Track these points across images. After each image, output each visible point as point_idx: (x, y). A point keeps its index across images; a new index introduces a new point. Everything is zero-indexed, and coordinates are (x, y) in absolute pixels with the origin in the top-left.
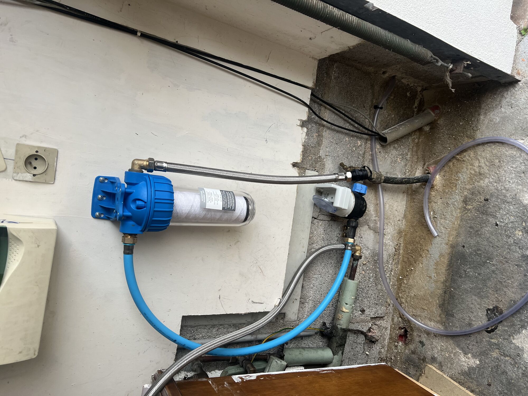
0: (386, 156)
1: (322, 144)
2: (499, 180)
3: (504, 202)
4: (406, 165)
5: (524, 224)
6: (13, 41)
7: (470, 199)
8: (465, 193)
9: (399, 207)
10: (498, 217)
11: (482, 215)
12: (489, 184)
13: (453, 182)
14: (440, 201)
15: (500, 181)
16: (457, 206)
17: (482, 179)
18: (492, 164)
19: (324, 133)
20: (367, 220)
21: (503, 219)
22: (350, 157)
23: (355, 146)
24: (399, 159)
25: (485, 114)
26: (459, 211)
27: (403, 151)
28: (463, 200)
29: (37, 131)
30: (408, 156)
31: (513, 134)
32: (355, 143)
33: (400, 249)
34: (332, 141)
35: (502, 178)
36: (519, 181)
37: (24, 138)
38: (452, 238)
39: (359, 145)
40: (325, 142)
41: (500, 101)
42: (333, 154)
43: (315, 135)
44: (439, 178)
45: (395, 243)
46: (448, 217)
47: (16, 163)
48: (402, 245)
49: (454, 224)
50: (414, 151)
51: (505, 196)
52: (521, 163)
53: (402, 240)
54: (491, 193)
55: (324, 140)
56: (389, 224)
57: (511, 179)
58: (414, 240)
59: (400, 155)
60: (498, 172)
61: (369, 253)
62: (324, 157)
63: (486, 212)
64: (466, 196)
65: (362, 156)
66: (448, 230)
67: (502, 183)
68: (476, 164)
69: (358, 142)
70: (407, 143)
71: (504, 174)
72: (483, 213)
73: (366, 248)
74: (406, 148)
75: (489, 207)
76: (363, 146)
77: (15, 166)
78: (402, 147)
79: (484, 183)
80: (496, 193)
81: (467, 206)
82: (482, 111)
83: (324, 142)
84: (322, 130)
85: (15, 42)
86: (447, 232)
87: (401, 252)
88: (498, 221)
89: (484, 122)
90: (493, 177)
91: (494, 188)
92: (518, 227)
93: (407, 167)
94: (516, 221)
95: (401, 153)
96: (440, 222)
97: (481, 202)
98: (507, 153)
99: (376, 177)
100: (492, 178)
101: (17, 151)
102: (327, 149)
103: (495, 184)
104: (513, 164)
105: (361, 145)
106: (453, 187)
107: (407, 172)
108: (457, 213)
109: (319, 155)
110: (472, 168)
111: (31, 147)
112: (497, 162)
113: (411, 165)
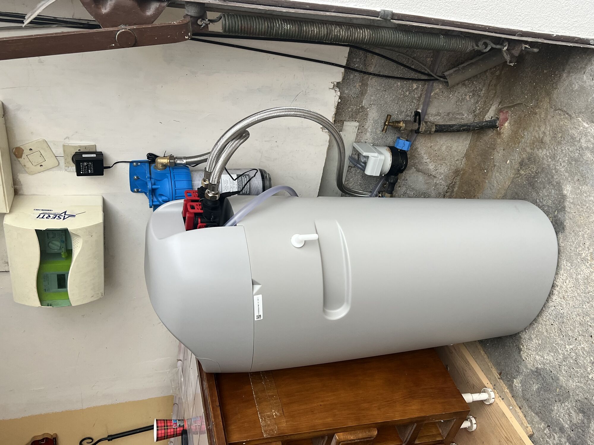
0: (451, 95)
1: (366, 93)
2: (553, 157)
3: (550, 183)
4: (477, 102)
5: (556, 213)
6: (41, 62)
7: (526, 164)
8: (524, 156)
9: (460, 148)
10: (540, 195)
11: (529, 186)
12: (545, 156)
13: (518, 137)
14: (501, 152)
15: (554, 159)
16: (514, 165)
17: (541, 148)
18: (554, 137)
19: (370, 81)
20: (416, 163)
21: (543, 199)
22: (400, 102)
23: (409, 90)
24: (468, 97)
25: (569, 72)
26: (513, 171)
27: (476, 87)
28: (520, 162)
29: (76, 132)
30: (482, 92)
31: (583, 113)
32: (410, 87)
33: (454, 187)
34: (379, 88)
35: (557, 157)
36: (568, 168)
37: (67, 139)
38: (500, 197)
39: (414, 88)
40: (370, 90)
41: (586, 65)
42: (379, 102)
43: (358, 85)
44: (507, 126)
45: (449, 182)
46: (503, 173)
47: (66, 160)
48: (458, 183)
49: (505, 183)
50: (492, 85)
51: (553, 177)
52: (577, 149)
53: (458, 178)
54: (543, 168)
55: (368, 89)
56: (444, 164)
57: (563, 162)
58: (470, 181)
59: (471, 92)
60: (556, 148)
61: (414, 193)
62: (368, 106)
63: (533, 184)
64: (523, 159)
65: (417, 99)
66: (499, 186)
67: (555, 162)
68: (543, 129)
69: (414, 84)
70: (484, 78)
71: (559, 153)
72: (531, 185)
73: (411, 189)
74: (480, 83)
75: (536, 181)
76: (420, 89)
77: (65, 162)
78: (475, 82)
79: (542, 153)
80: (547, 170)
81: (521, 170)
82: (568, 67)
83: (368, 91)
84: (368, 79)
85: (43, 63)
86: (498, 188)
87: (455, 190)
88: (539, 199)
89: (564, 82)
90: (550, 151)
91: (547, 163)
92: (551, 214)
93: (478, 105)
94: (551, 207)
95: (472, 89)
96: (495, 175)
97: (532, 172)
98: (570, 132)
99: (424, 130)
100: (549, 153)
101: (64, 151)
102: (372, 98)
103: (550, 160)
104: (571, 146)
105: (416, 89)
106: (516, 143)
107: (477, 110)
108: (511, 174)
109: (361, 106)
110: (538, 131)
111: (75, 147)
112: (559, 136)
113: (485, 101)
